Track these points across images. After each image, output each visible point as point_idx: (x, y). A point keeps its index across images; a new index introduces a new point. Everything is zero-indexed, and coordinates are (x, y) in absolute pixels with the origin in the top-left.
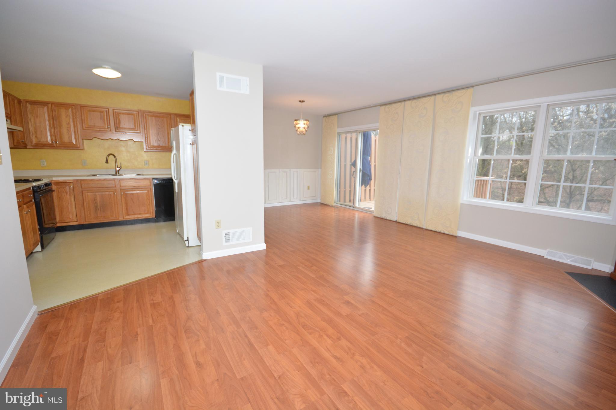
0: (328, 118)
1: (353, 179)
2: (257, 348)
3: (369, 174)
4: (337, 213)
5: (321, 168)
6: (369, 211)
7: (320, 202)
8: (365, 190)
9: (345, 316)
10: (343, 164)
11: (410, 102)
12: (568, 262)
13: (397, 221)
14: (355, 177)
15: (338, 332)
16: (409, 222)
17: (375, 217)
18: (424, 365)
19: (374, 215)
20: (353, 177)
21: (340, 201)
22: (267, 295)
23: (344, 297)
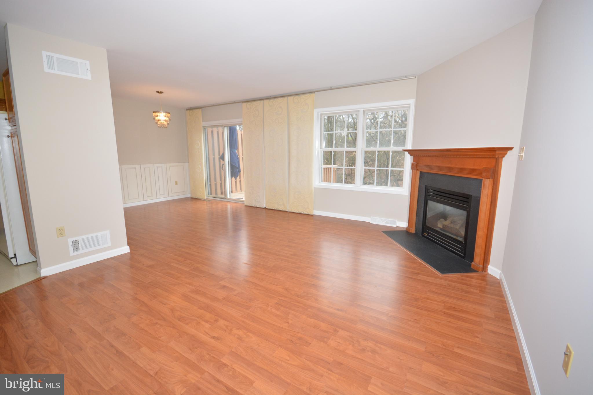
0: (191, 111)
1: (222, 171)
2: (127, 354)
3: (238, 167)
4: (209, 206)
5: (188, 162)
6: (241, 201)
7: (191, 196)
8: (236, 182)
9: (222, 299)
10: (211, 157)
11: (268, 101)
12: (383, 224)
13: (265, 208)
14: (224, 170)
15: (215, 315)
16: (276, 207)
17: (246, 206)
18: (290, 322)
19: (245, 204)
20: (223, 170)
21: (211, 194)
22: (135, 299)
23: (220, 282)
